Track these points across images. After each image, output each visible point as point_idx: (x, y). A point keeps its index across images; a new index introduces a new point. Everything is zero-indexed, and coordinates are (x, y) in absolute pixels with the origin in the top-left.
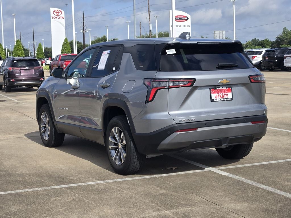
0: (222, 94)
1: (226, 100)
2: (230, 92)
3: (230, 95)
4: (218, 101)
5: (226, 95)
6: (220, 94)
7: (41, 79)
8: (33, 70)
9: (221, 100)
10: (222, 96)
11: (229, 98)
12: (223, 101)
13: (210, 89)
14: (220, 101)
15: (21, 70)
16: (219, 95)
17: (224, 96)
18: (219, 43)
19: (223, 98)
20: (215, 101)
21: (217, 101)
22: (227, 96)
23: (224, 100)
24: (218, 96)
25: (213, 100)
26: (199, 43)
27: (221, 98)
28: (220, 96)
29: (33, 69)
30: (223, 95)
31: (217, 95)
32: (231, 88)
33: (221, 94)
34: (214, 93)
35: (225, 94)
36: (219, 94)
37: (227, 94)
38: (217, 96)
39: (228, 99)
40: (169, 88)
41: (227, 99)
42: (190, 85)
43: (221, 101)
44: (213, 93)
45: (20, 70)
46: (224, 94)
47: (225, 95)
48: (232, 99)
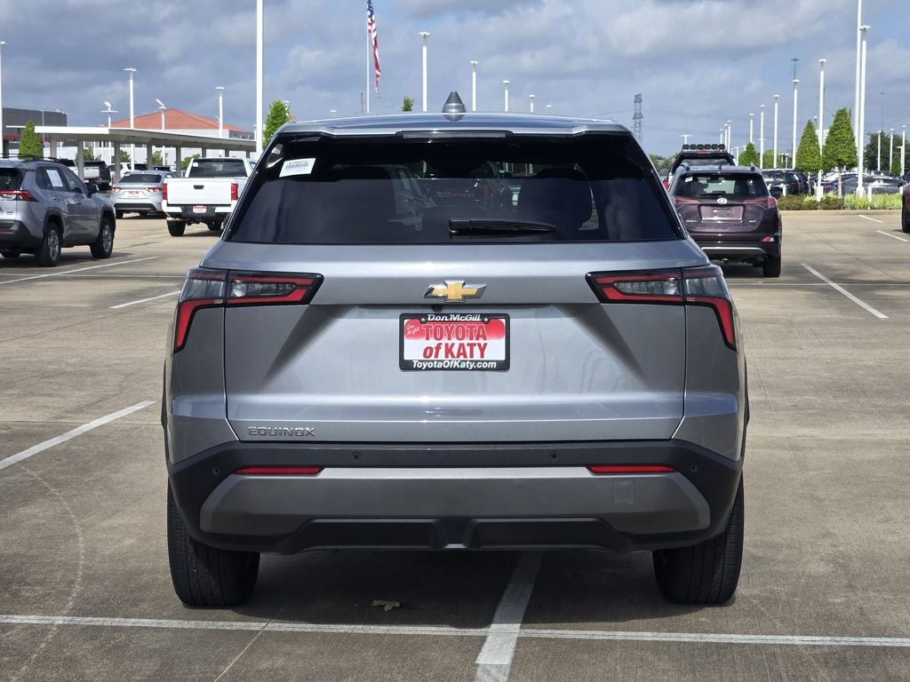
0: (457, 343)
1: (473, 369)
2: (498, 336)
3: (495, 349)
4: (433, 369)
5: (476, 349)
6: (450, 343)
7: (765, 240)
8: (742, 208)
9: (450, 365)
10: (455, 351)
11: (488, 361)
12: (456, 369)
13: (402, 317)
14: (443, 369)
15: (703, 208)
16: (443, 347)
17: (468, 349)
18: (503, 136)
19: (462, 358)
20: (421, 369)
21: (427, 369)
22: (482, 350)
23: (463, 365)
24: (438, 347)
25: (411, 362)
26: (405, 136)
27: (450, 358)
28: (449, 351)
29: (742, 205)
30: (462, 345)
31: (433, 343)
32: (504, 321)
33: (454, 340)
34: (418, 335)
35: (474, 341)
36: (444, 341)
37: (482, 341)
38: (431, 349)
39: (485, 365)
40: (225, 305)
41: (476, 362)
42: (299, 299)
43: (449, 369)
44: (411, 336)
45: (700, 205)
46: (466, 341)
47: (472, 346)
48: (503, 366)
